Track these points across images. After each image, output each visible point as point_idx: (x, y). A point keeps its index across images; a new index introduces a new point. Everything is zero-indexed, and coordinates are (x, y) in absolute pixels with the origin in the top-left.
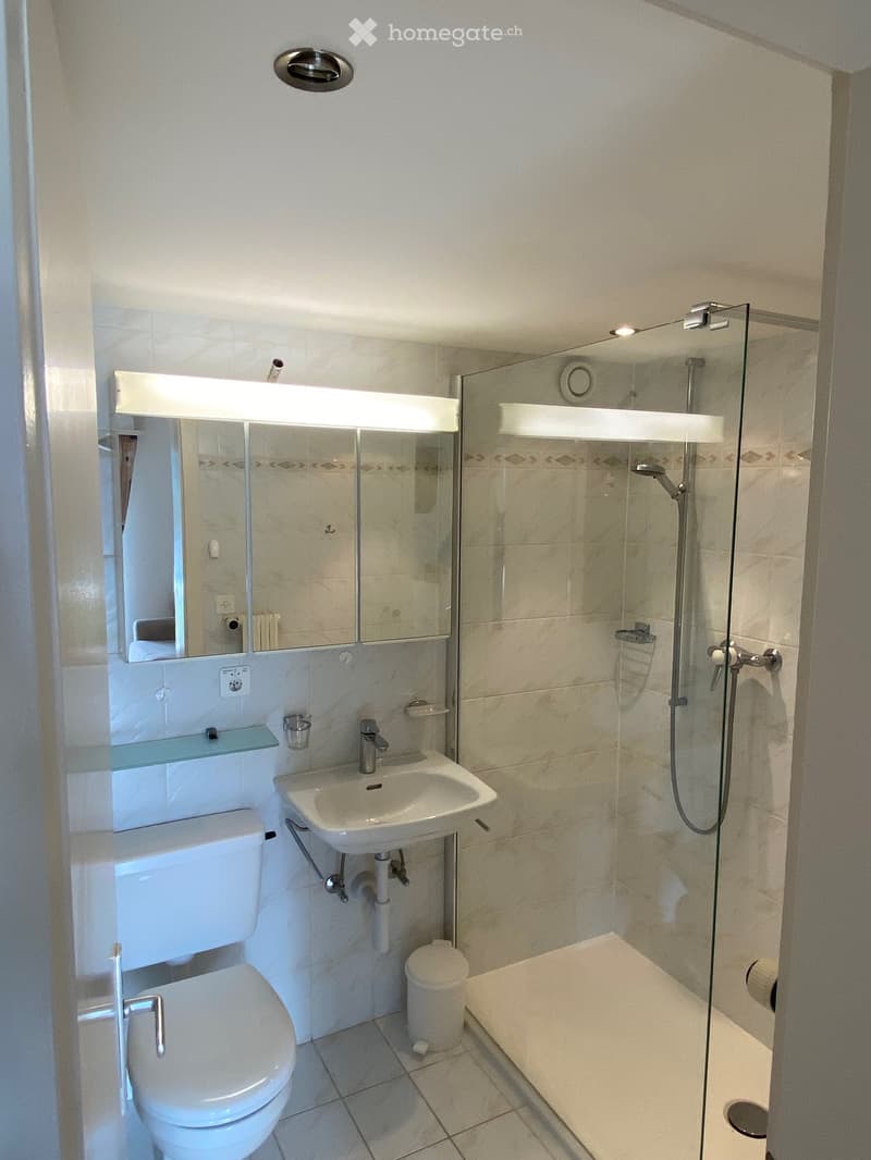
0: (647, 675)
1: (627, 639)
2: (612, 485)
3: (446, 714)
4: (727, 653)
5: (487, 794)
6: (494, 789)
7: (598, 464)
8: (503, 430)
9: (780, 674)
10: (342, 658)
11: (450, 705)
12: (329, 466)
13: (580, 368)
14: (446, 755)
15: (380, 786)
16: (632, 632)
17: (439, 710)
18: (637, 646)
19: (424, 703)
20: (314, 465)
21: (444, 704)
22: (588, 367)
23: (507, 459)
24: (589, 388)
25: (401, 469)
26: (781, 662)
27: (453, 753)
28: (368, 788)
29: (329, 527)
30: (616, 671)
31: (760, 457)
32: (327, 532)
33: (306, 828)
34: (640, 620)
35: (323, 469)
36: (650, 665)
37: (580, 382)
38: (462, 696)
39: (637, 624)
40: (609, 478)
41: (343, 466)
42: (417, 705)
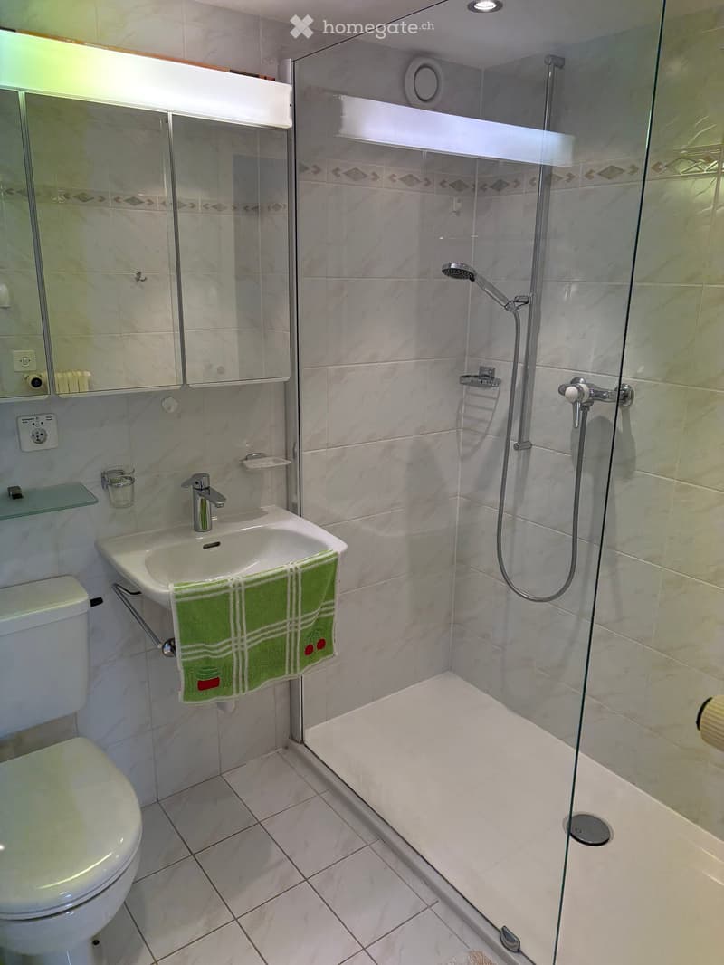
0: (490, 422)
1: (472, 384)
2: (458, 213)
3: (287, 466)
4: (579, 389)
5: (336, 545)
6: (344, 541)
7: (444, 187)
8: (344, 131)
9: (631, 409)
10: (164, 404)
11: (291, 455)
12: (134, 201)
13: (425, 66)
14: (288, 509)
15: (218, 544)
16: (476, 376)
17: (279, 462)
18: (479, 391)
19: (261, 456)
20: (117, 200)
21: (284, 456)
22: (437, 66)
23: (346, 174)
24: (436, 93)
25: (218, 208)
26: (632, 398)
27: (296, 509)
28: (205, 548)
29: (139, 274)
30: (458, 419)
31: (622, 171)
32: (138, 280)
33: (139, 593)
34: (484, 363)
35: (127, 204)
36: (494, 410)
37: (426, 84)
38: (303, 448)
39: (482, 369)
40: (456, 205)
41: (150, 202)
42: (254, 458)
